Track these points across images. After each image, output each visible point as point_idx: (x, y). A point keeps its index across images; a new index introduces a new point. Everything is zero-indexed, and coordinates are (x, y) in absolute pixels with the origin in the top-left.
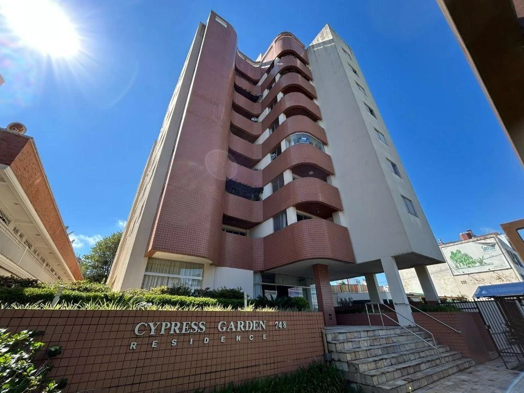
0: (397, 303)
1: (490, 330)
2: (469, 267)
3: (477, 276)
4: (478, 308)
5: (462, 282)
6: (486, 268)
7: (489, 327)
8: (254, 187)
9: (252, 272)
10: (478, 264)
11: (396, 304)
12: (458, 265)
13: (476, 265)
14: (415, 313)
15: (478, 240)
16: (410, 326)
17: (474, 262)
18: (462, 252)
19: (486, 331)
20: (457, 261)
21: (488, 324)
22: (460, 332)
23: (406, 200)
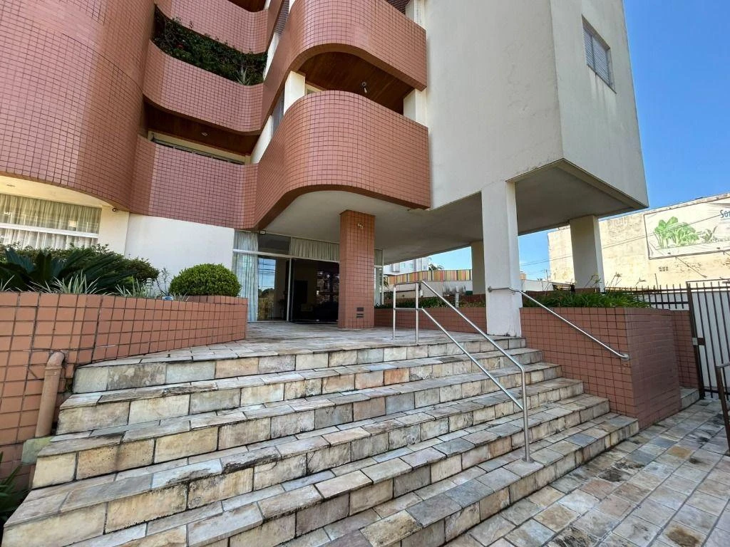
0: (493, 287)
1: (702, 348)
2: (683, 245)
3: (690, 260)
4: (690, 302)
5: (660, 268)
6: (712, 246)
7: (702, 341)
8: (246, 51)
9: (232, 231)
10: (701, 240)
11: (490, 290)
12: (665, 242)
13: (697, 241)
14: (527, 309)
15: (718, 199)
16: (507, 335)
17: (695, 237)
18: (681, 221)
19: (692, 350)
20: (664, 236)
21: (700, 335)
22: (626, 356)
23: (595, 43)
